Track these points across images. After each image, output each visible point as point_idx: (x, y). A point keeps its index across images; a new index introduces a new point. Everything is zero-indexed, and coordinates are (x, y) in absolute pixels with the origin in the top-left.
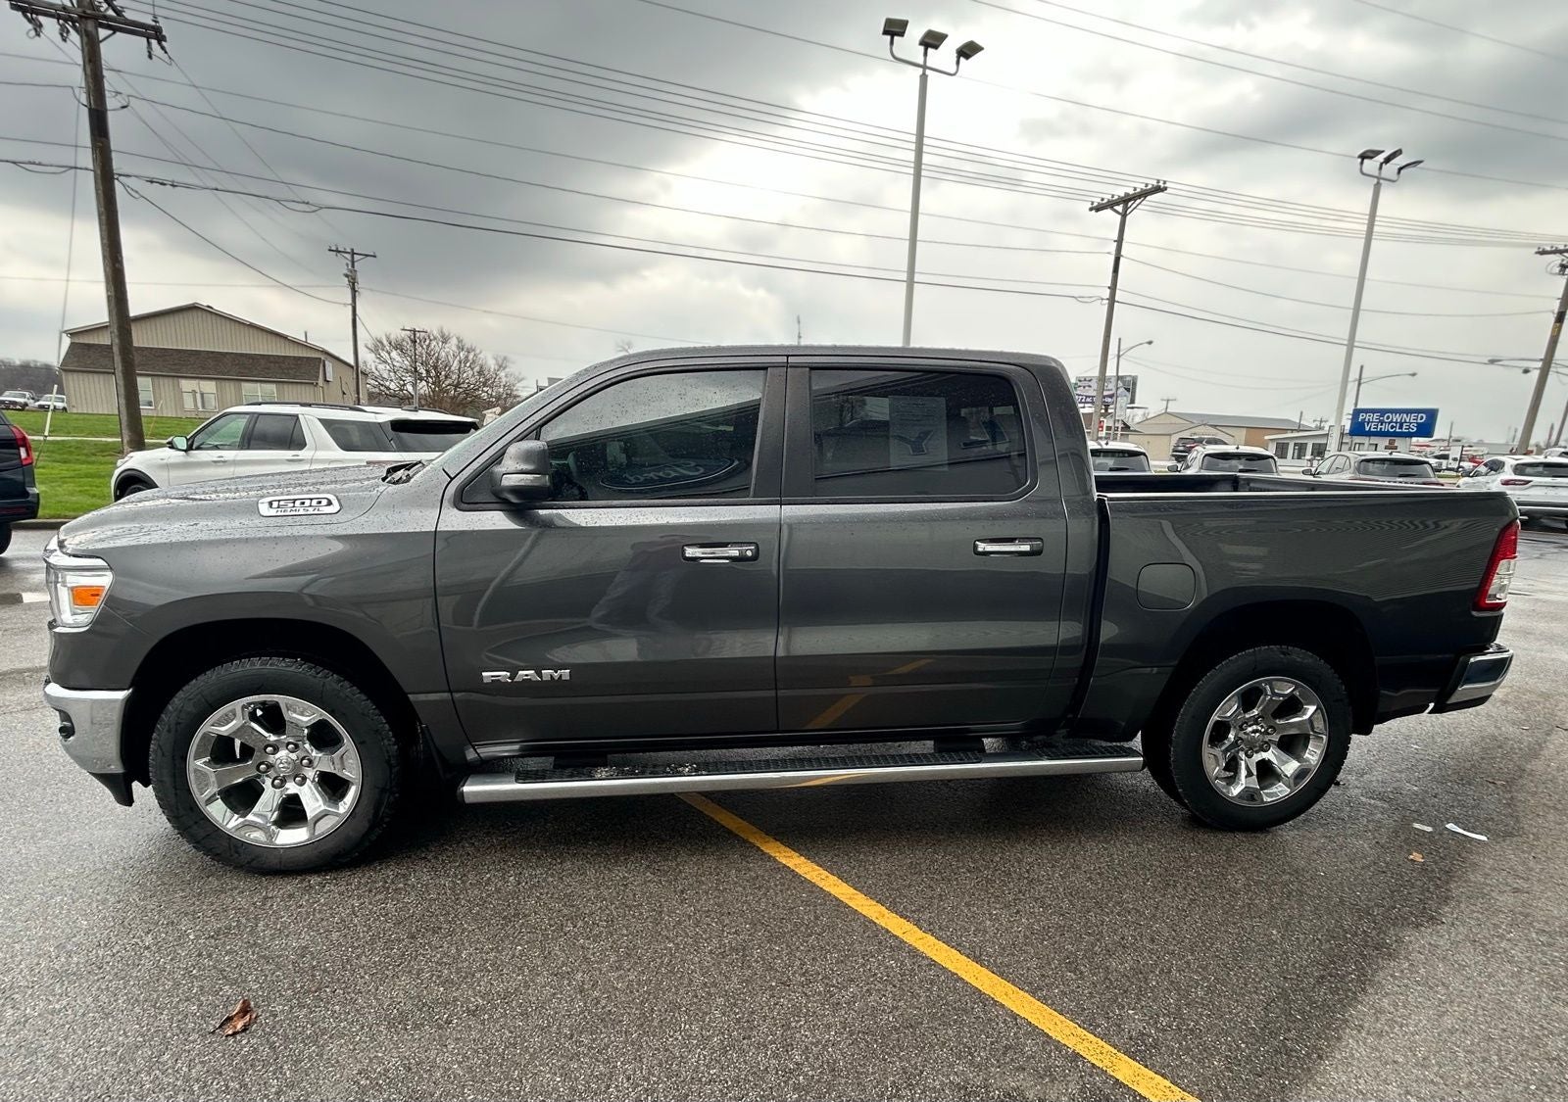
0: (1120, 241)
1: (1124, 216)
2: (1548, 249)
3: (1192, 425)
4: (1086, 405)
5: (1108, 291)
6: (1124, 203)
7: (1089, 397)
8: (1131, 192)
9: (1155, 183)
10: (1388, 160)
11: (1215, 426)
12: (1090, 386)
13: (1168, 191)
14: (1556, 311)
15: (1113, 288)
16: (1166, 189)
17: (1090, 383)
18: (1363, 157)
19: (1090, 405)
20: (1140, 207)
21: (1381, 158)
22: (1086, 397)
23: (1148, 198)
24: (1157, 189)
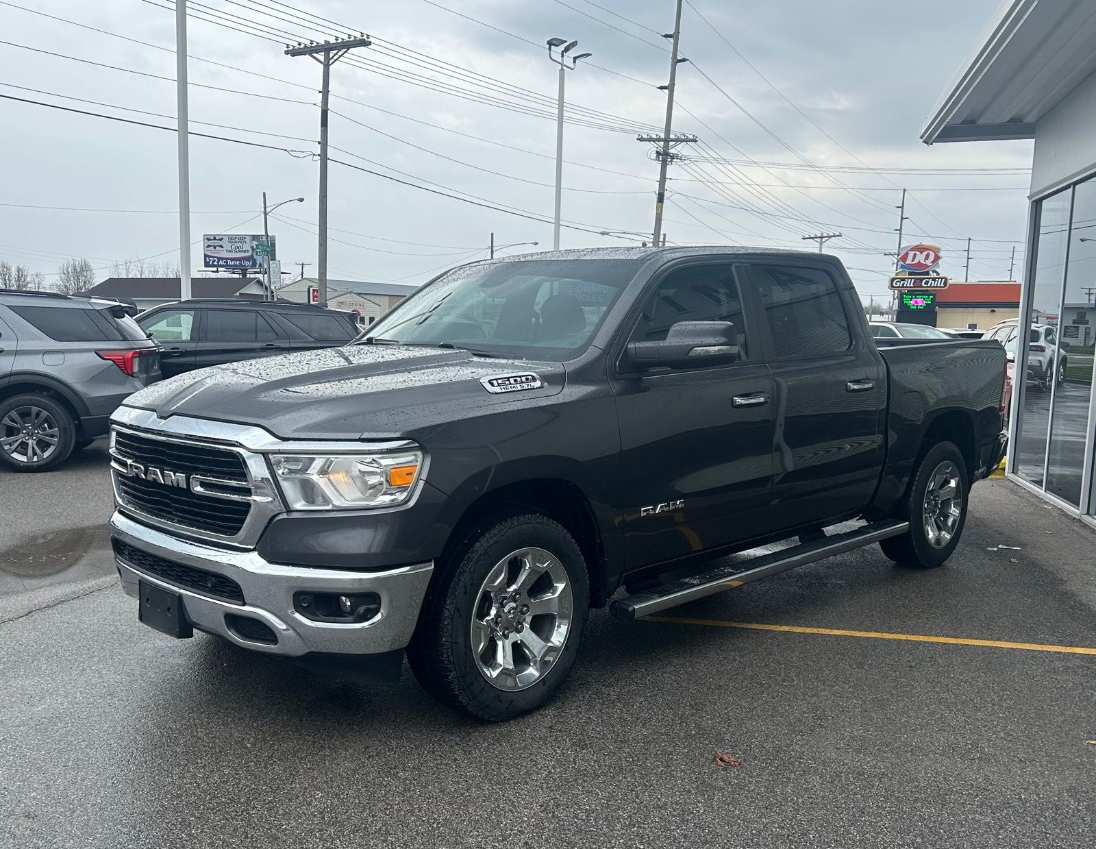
0: (325, 92)
1: (327, 66)
2: (645, 136)
3: (337, 294)
4: (220, 269)
5: (319, 146)
6: (328, 51)
7: (222, 259)
8: (332, 41)
9: (358, 35)
10: (567, 49)
11: (359, 294)
12: (221, 246)
13: (372, 46)
14: (657, 192)
15: (324, 143)
16: (370, 43)
17: (221, 243)
18: (550, 43)
19: (223, 269)
20: (341, 59)
21: (562, 47)
22: (219, 259)
23: (352, 50)
24: (364, 43)
